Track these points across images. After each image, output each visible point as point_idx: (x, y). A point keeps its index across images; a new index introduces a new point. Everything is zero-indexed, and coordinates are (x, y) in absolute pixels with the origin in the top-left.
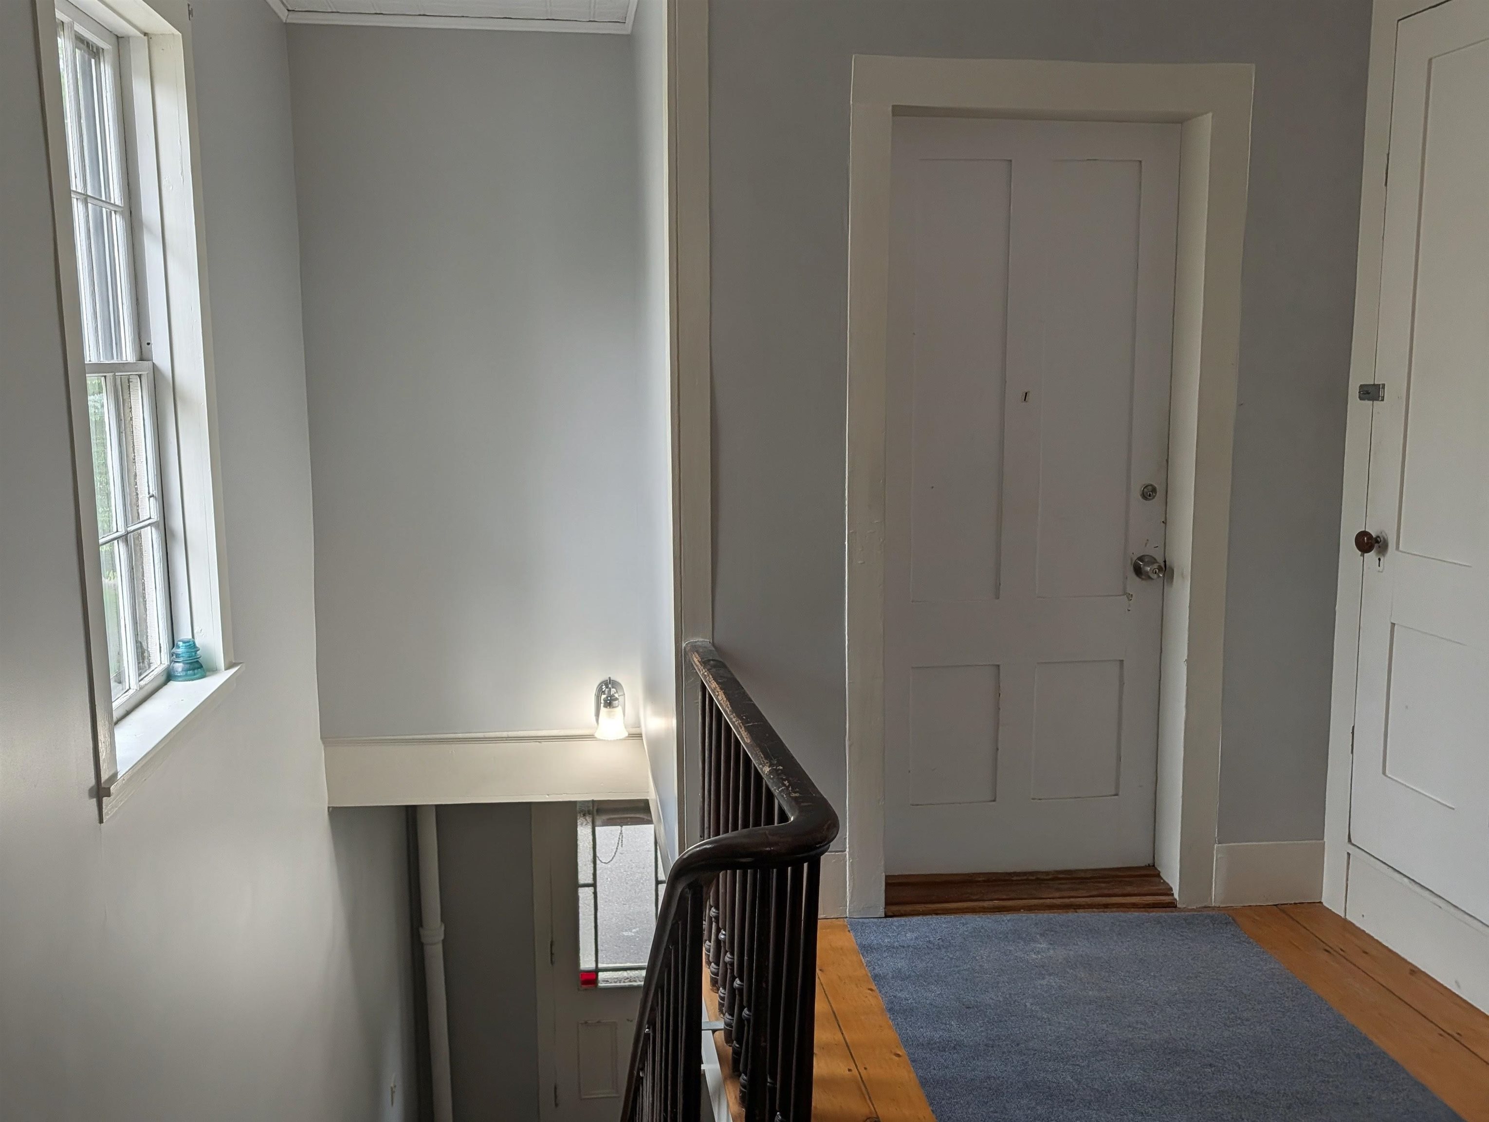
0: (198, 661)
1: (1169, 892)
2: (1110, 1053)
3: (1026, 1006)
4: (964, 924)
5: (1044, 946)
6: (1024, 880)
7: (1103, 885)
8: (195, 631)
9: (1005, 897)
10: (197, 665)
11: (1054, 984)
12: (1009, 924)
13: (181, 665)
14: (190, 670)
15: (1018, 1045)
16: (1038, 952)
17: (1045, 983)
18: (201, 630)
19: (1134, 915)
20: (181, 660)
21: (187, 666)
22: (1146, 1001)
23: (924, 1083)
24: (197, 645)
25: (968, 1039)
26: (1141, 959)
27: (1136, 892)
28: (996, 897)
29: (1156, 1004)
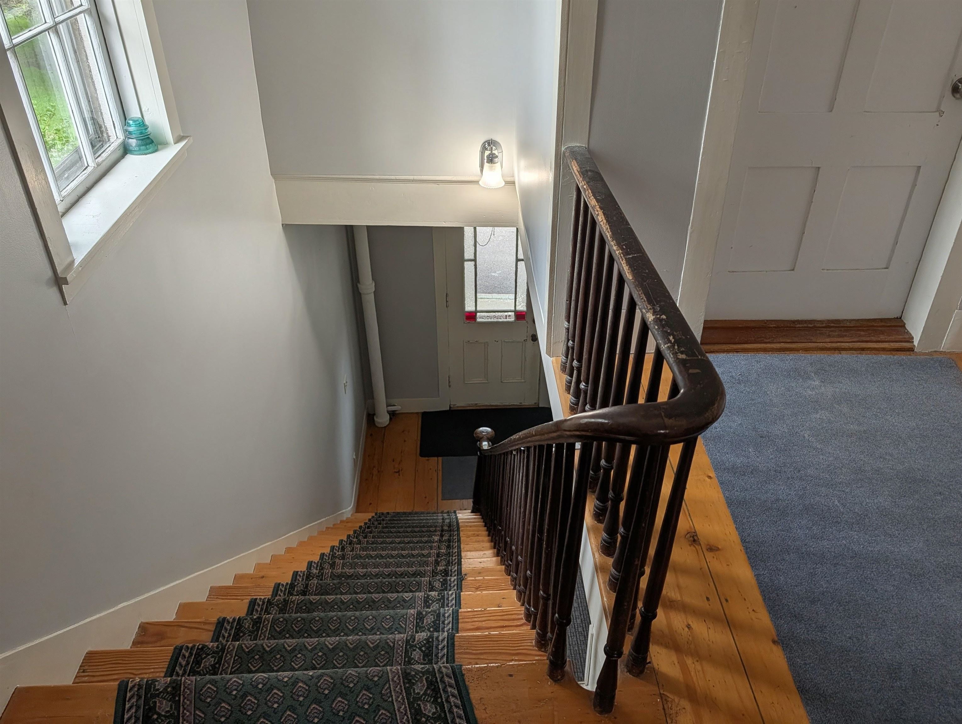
0: (148, 138)
1: (910, 339)
2: (867, 481)
3: (804, 437)
4: (757, 362)
5: (817, 383)
6: (805, 327)
7: (862, 333)
8: (143, 110)
9: (789, 341)
10: (148, 141)
11: (825, 418)
12: (792, 362)
13: (134, 140)
14: (143, 145)
15: (799, 471)
16: (813, 388)
17: (818, 417)
18: (148, 109)
19: (883, 357)
20: (134, 136)
21: (140, 142)
22: (893, 435)
23: (730, 503)
24: (147, 123)
25: (762, 464)
26: (888, 397)
27: (886, 340)
28: (784, 340)
29: (901, 438)
